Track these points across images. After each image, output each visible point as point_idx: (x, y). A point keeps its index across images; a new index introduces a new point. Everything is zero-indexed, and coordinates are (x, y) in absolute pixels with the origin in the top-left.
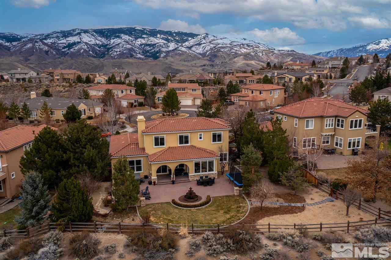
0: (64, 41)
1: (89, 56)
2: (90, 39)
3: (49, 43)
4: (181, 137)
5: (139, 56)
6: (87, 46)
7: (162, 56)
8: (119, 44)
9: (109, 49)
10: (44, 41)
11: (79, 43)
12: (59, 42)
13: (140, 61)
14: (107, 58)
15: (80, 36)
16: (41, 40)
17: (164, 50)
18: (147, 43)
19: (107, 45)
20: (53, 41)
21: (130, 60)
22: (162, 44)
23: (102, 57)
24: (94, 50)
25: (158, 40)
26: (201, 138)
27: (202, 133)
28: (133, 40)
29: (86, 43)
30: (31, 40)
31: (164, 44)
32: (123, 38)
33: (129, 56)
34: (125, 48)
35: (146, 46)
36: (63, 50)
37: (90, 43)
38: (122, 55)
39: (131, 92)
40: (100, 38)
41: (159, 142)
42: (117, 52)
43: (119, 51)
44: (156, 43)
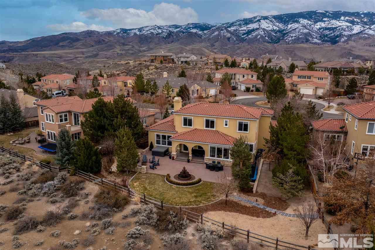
0: (245, 28)
1: (264, 41)
2: (267, 25)
3: (232, 31)
4: (207, 121)
5: (316, 40)
6: (264, 32)
7: (342, 41)
8: (295, 29)
9: (284, 34)
10: (228, 29)
11: (257, 29)
12: (240, 29)
13: (316, 46)
14: (281, 44)
15: (260, 23)
16: (226, 28)
17: (346, 33)
18: (327, 27)
19: (284, 30)
20: (236, 29)
21: (305, 45)
22: (345, 27)
23: (276, 43)
24: (270, 36)
25: (342, 23)
26: (226, 125)
27: (228, 120)
28: (312, 24)
29: (264, 30)
30: (219, 29)
31: (348, 27)
32: (301, 23)
33: (304, 41)
34: (301, 33)
35: (325, 30)
36: (243, 36)
37: (267, 29)
38: (297, 40)
39: (252, 77)
40: (278, 24)
41: (188, 122)
42: (292, 37)
43: (295, 36)
44: (337, 26)
